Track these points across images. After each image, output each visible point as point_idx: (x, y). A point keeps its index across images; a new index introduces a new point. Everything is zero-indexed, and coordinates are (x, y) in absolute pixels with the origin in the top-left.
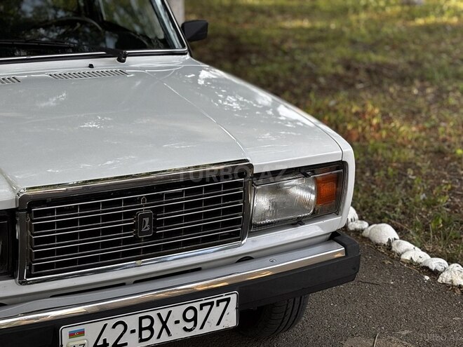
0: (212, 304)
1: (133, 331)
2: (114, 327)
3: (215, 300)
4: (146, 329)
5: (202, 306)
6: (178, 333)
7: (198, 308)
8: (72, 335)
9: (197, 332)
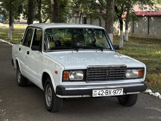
0: (118, 90)
1: (105, 93)
2: (101, 91)
3: (119, 89)
4: (107, 93)
5: (117, 90)
6: (112, 94)
7: (116, 90)
8: (94, 92)
9: (116, 95)
